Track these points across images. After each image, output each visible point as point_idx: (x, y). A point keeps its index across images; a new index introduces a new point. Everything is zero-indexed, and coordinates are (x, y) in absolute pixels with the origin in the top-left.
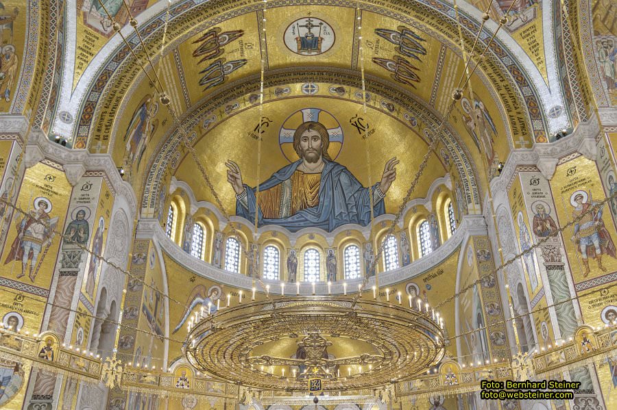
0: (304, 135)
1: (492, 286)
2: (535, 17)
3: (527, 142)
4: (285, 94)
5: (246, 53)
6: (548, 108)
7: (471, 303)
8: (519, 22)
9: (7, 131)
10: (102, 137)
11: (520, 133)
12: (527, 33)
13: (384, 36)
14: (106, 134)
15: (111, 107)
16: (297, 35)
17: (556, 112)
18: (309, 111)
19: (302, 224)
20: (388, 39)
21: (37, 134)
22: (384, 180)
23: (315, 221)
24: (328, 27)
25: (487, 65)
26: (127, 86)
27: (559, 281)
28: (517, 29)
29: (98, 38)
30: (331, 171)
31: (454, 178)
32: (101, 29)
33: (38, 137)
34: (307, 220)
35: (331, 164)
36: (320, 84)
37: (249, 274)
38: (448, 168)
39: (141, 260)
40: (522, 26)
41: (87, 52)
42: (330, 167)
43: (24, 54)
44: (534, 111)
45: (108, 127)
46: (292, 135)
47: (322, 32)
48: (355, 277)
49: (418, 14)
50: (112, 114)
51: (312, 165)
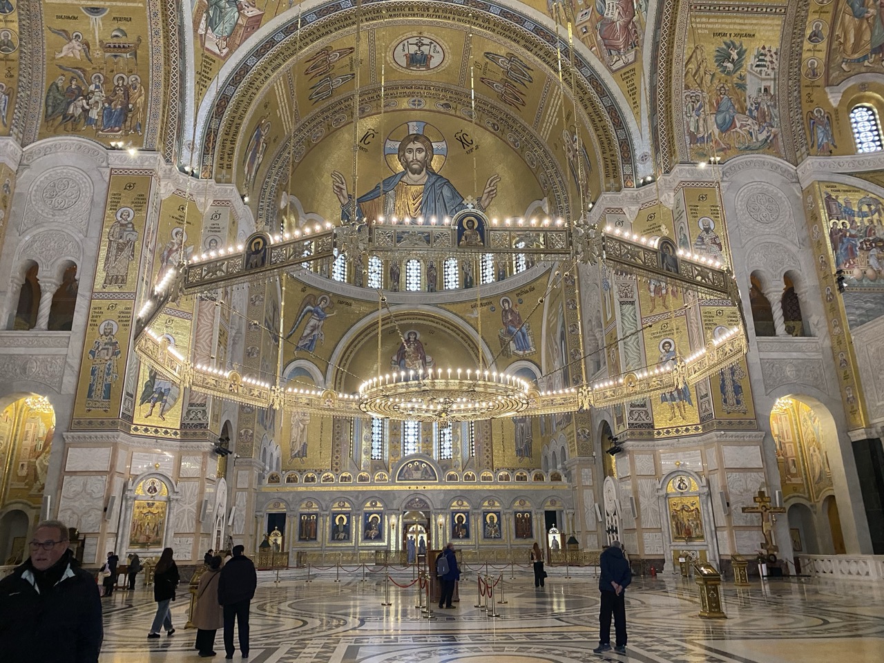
0: (409, 147)
2: (635, 60)
3: (617, 185)
4: (392, 108)
6: (638, 153)
7: (557, 321)
8: (620, 64)
9: (144, 167)
10: (225, 165)
11: (612, 175)
12: (627, 75)
13: (493, 60)
14: (229, 163)
15: (231, 134)
16: (406, 52)
17: (644, 158)
18: (415, 123)
20: (497, 63)
21: (169, 167)
22: (485, 196)
24: (438, 48)
25: (588, 104)
26: (245, 112)
27: (630, 314)
28: (619, 69)
29: (214, 61)
30: (434, 184)
31: (551, 203)
32: (217, 51)
33: (170, 170)
35: (435, 177)
36: (428, 100)
37: (356, 283)
38: (546, 193)
40: (623, 67)
41: (205, 77)
42: (433, 179)
43: (150, 85)
44: (626, 155)
45: (231, 155)
46: (397, 147)
47: (432, 50)
48: (454, 287)
49: (527, 44)
50: (233, 142)
51: (416, 177)
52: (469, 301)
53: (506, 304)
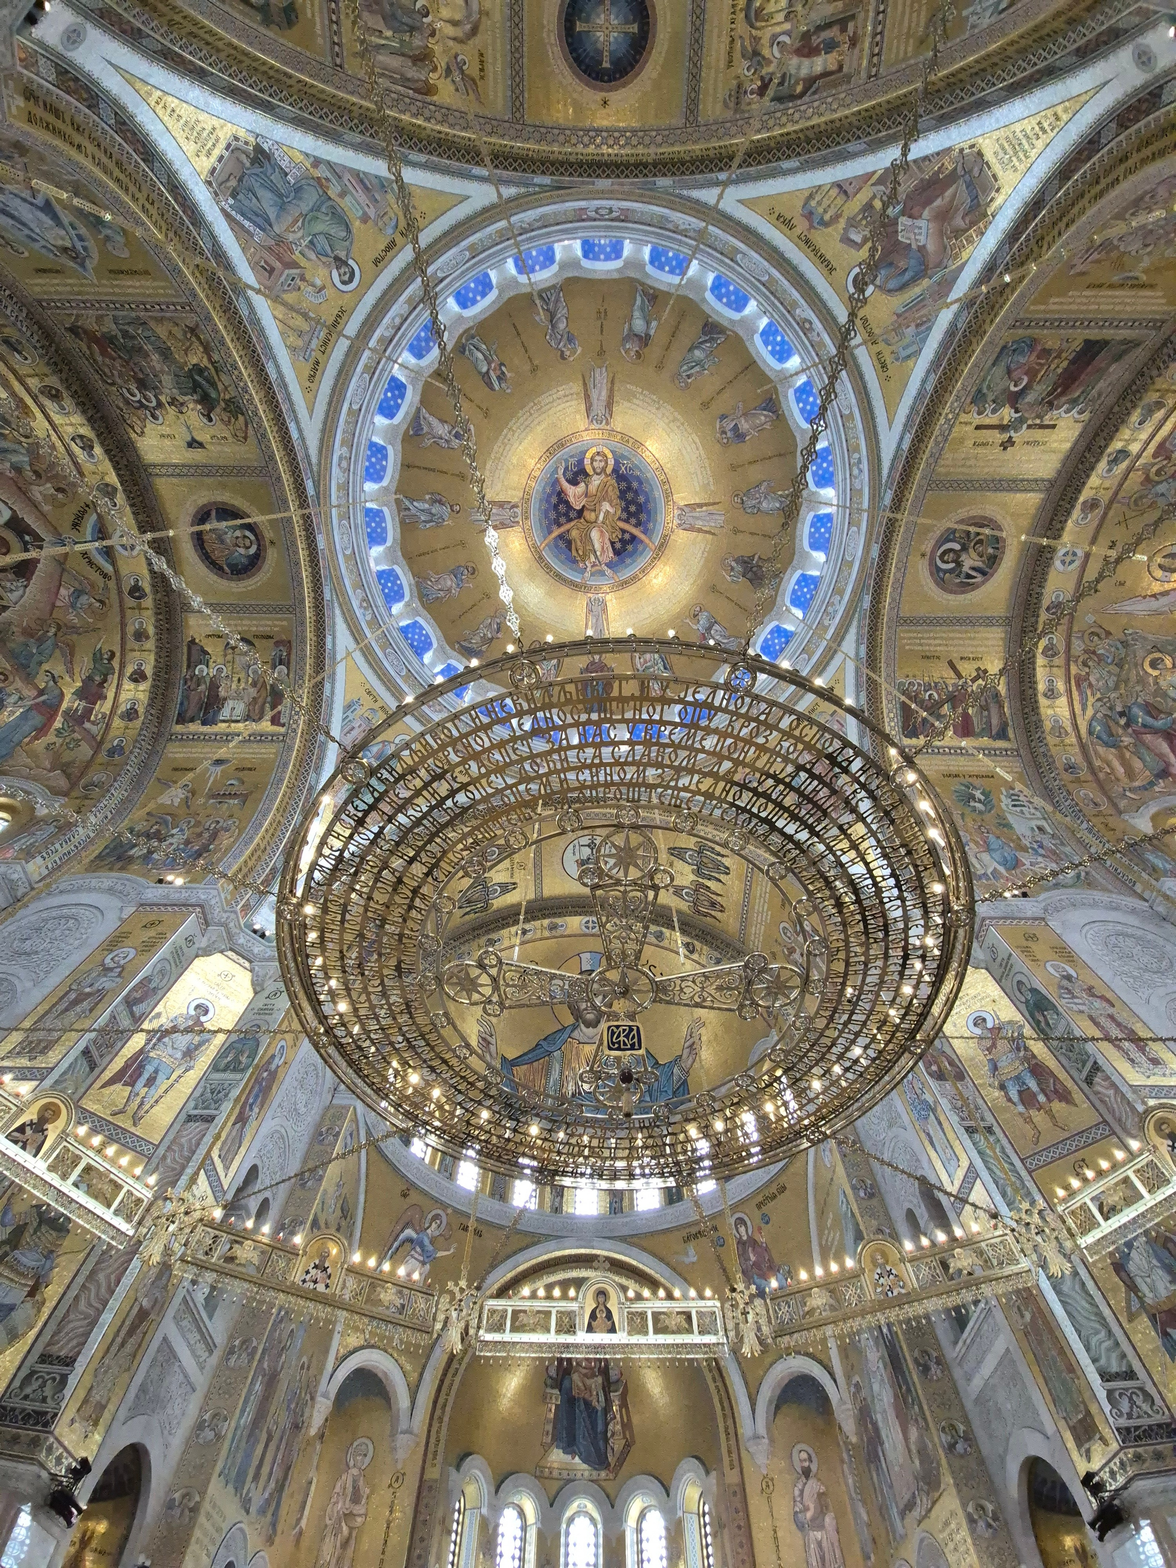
1: (871, 1196)
4: (560, 931)
5: (516, 875)
16: (577, 857)
18: (588, 955)
20: (683, 859)
22: (687, 1051)
27: (994, 1152)
33: (228, 918)
37: (492, 1195)
38: (772, 1022)
39: (331, 1138)
48: (652, 1206)
51: (590, 1031)
52: (678, 1228)
53: (742, 1229)
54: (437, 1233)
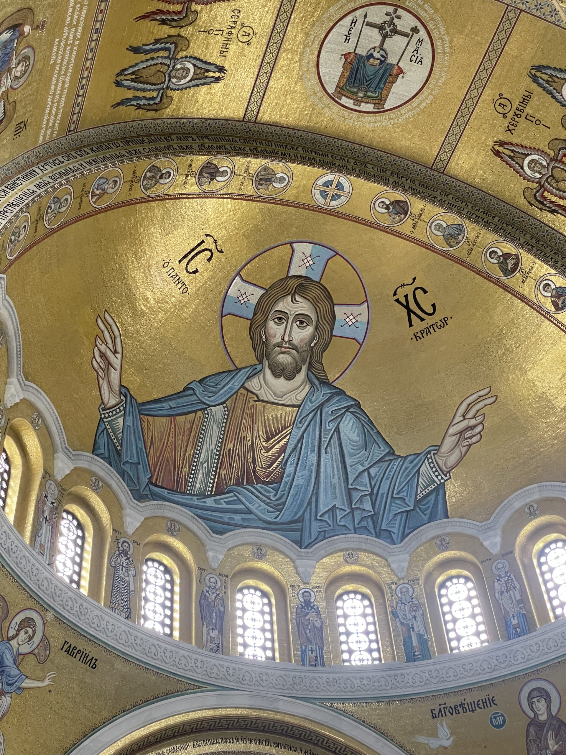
0: (280, 306)
5: (232, 49)
16: (349, 47)
18: (309, 248)
19: (237, 518)
23: (270, 518)
24: (427, 44)
30: (321, 407)
34: (250, 512)
35: (325, 390)
36: (359, 183)
42: (321, 395)
47: (409, 52)
48: (367, 664)
51: (281, 384)
52: (424, 697)
53: (541, 706)
54: (25, 649)
